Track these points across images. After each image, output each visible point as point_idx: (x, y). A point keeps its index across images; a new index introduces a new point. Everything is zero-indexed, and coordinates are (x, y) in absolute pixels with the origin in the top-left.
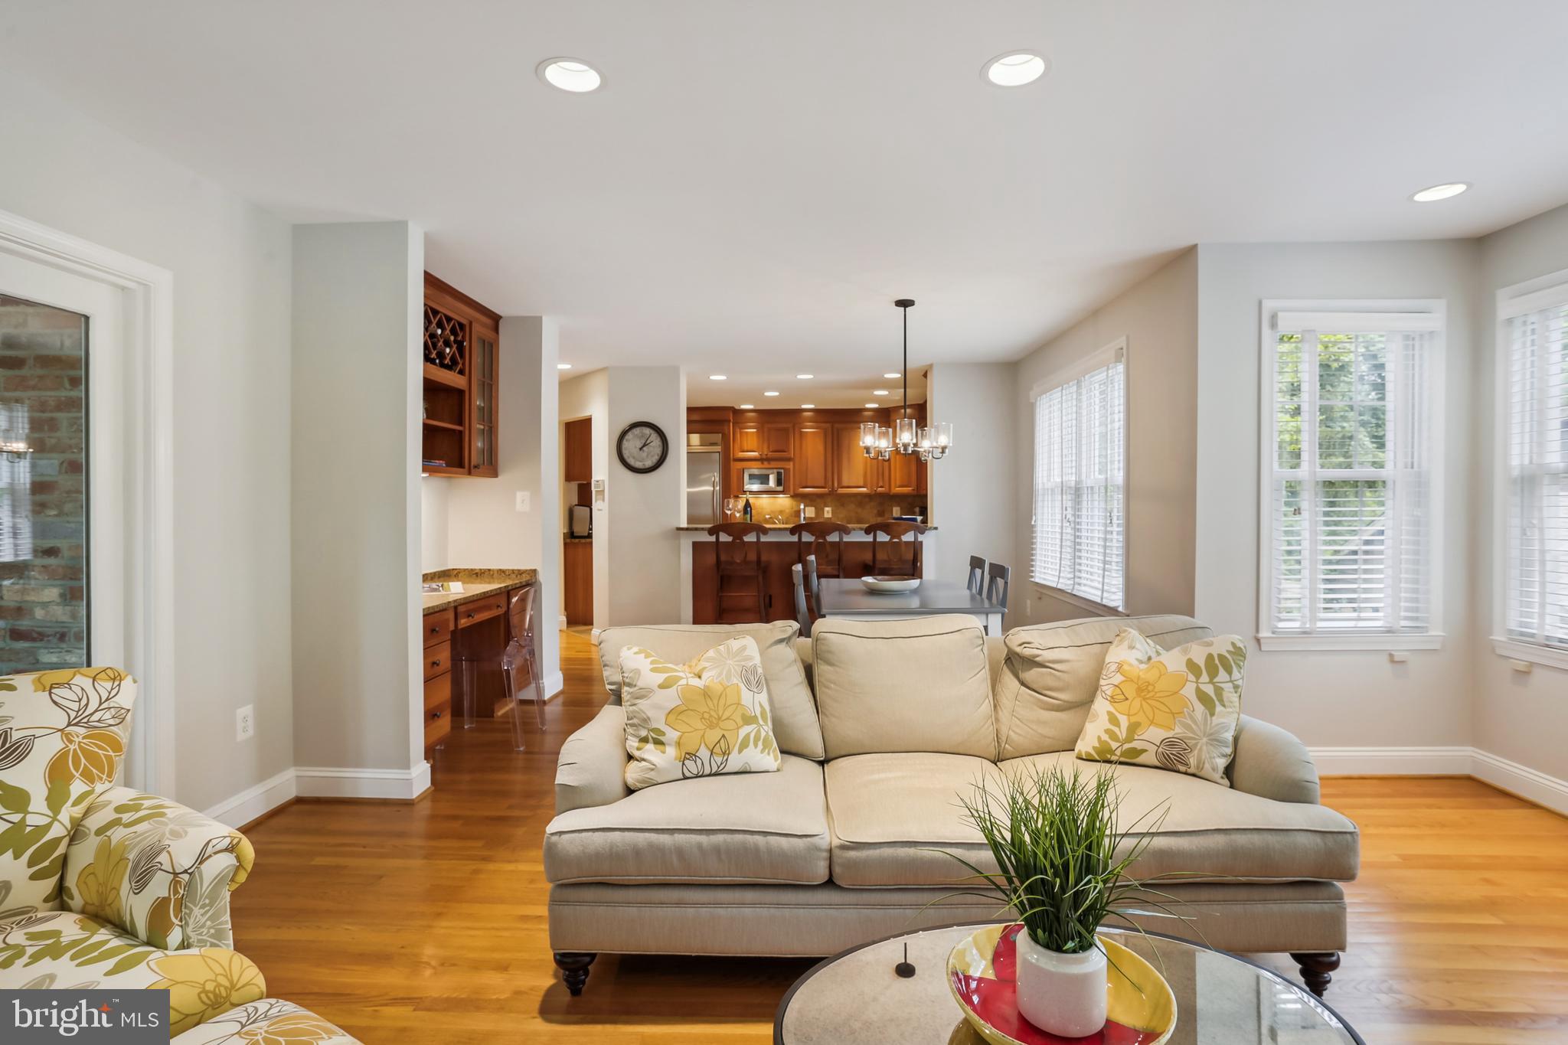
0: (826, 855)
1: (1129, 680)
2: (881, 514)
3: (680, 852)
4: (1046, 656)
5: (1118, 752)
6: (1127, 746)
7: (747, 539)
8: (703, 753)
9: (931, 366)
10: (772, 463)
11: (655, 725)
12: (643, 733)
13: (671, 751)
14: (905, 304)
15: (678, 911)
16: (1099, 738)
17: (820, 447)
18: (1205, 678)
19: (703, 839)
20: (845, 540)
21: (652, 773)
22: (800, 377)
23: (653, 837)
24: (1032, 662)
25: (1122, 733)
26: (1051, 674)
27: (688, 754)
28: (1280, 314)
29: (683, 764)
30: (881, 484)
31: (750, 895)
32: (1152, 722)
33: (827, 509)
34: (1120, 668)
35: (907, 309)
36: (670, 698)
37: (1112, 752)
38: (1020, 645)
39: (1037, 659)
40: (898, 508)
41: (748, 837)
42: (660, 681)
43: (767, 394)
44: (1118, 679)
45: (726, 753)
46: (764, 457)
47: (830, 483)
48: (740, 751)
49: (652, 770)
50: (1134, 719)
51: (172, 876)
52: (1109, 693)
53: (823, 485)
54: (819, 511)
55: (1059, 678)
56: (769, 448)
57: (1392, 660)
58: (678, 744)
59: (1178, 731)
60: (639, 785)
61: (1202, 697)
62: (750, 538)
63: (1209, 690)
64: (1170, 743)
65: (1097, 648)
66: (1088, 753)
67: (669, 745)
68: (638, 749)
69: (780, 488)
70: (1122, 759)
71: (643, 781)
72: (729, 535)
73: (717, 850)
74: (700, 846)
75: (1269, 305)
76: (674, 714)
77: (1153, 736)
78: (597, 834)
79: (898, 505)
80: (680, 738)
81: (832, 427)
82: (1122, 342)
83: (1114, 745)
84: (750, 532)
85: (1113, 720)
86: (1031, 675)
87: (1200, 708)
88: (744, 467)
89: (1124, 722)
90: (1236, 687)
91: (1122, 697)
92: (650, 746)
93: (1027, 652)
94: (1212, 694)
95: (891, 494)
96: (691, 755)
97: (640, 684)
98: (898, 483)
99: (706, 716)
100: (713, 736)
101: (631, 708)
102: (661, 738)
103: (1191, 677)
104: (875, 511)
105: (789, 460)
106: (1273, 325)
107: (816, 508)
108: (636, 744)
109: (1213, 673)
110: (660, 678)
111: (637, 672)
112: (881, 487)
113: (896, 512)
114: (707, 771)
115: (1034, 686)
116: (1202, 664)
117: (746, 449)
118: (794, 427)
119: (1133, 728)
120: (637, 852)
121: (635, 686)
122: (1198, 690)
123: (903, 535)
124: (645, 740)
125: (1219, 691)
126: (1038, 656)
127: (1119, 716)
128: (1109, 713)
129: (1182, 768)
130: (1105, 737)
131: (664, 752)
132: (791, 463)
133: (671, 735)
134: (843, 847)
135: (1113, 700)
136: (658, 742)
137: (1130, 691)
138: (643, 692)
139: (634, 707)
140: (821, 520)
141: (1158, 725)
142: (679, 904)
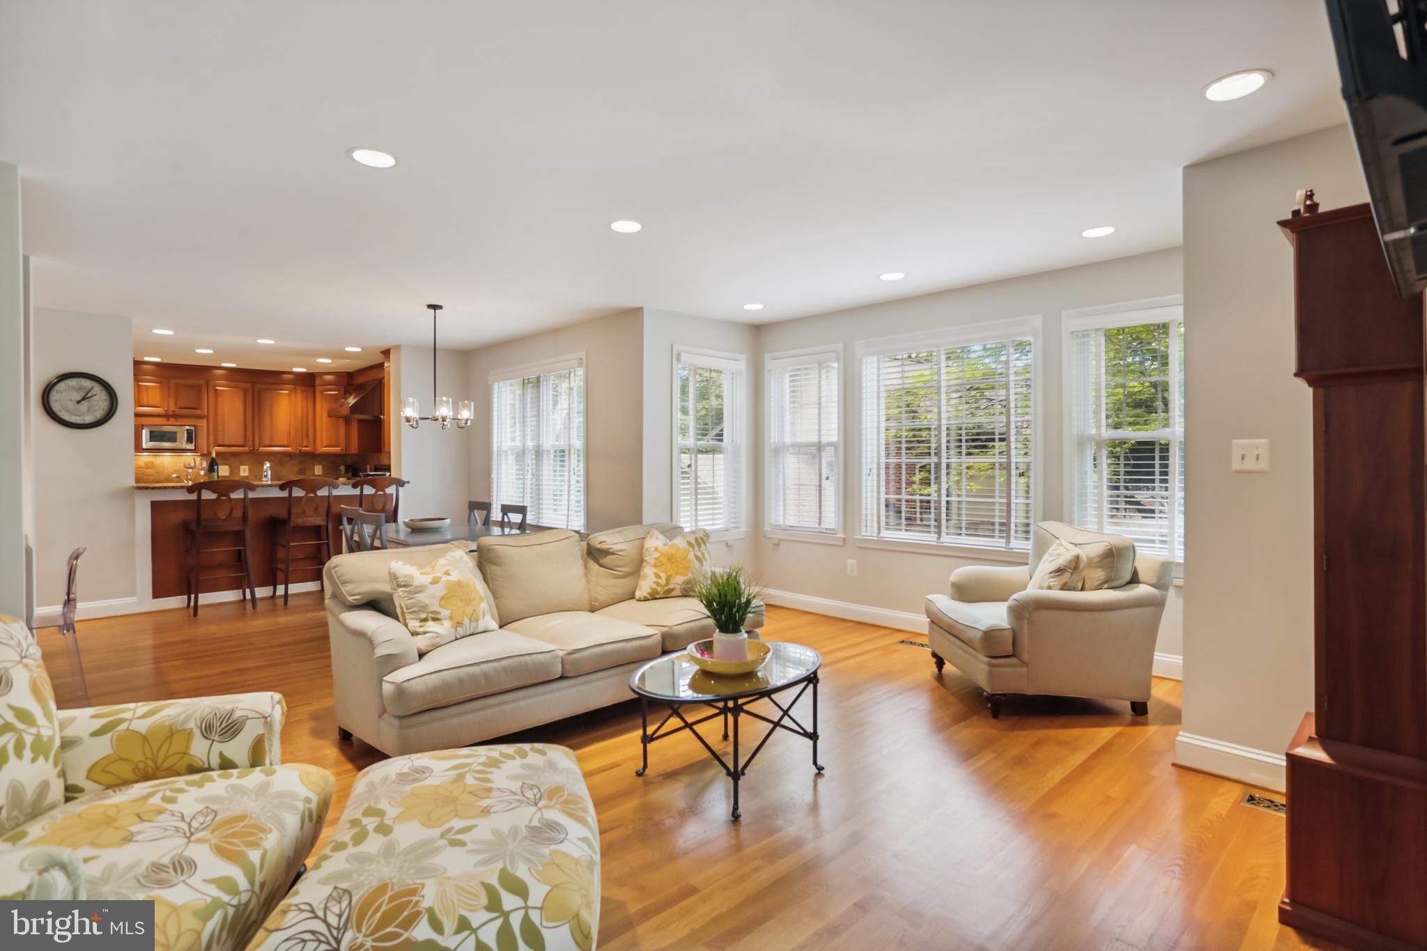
0: (560, 660)
1: (662, 554)
2: (302, 472)
3: (485, 675)
4: (615, 548)
5: (661, 593)
6: (666, 588)
7: (233, 496)
8: (466, 621)
9: (398, 347)
10: (180, 419)
11: (432, 609)
12: (423, 616)
13: (447, 624)
14: (434, 307)
15: (482, 713)
16: (651, 587)
17: (239, 405)
18: (696, 549)
19: (496, 664)
20: (334, 494)
21: (438, 639)
22: (260, 341)
23: (468, 669)
24: (607, 553)
25: (663, 582)
26: (619, 558)
27: (458, 623)
28: (682, 354)
29: (456, 630)
30: (304, 444)
31: (521, 693)
32: (677, 574)
33: (242, 468)
34: (656, 549)
35: (437, 311)
36: (439, 590)
37: (658, 593)
38: (600, 543)
39: (611, 550)
40: (320, 467)
41: (521, 658)
42: (430, 580)
43: (198, 351)
44: (657, 555)
45: (477, 620)
46: (171, 413)
47: (251, 443)
48: (483, 618)
49: (437, 637)
50: (668, 574)
51: (263, 720)
52: (653, 563)
53: (241, 443)
54: (234, 469)
55: (621, 560)
56: (176, 404)
57: (728, 546)
58: (451, 618)
59: (690, 575)
60: (429, 649)
61: (697, 558)
62: (237, 495)
63: (699, 554)
64: (688, 582)
65: (636, 542)
66: (645, 597)
67: (444, 619)
68: (421, 627)
69: (192, 447)
70: (663, 596)
71: (433, 646)
72: (214, 492)
73: (505, 670)
74: (496, 670)
75: (676, 348)
76: (444, 600)
77: (678, 580)
78: (432, 676)
79: (319, 464)
80: (451, 614)
81: (253, 387)
82: (583, 355)
83: (659, 589)
84: (239, 489)
85: (657, 576)
86: (607, 560)
87: (697, 563)
88: (144, 423)
89: (663, 576)
90: (708, 552)
91: (660, 564)
92: (430, 623)
93: (604, 547)
94: (701, 557)
95: (317, 453)
96: (459, 624)
97: (415, 583)
98: (325, 443)
99: (463, 598)
100: (469, 610)
101: (410, 601)
102: (437, 616)
103: (691, 549)
104: (297, 469)
105: (201, 417)
106: (678, 360)
107: (230, 467)
108: (418, 624)
109: (699, 546)
110: (429, 578)
111: (411, 576)
112: (306, 447)
113: (318, 470)
114: (468, 633)
115: (609, 566)
116: (694, 542)
117: (146, 403)
118: (207, 384)
119: (668, 578)
120: (461, 681)
121: (411, 586)
122: (695, 555)
123: (387, 487)
124: (425, 620)
125: (703, 554)
126: (610, 549)
127: (660, 573)
128: (655, 573)
129: (692, 594)
130: (654, 586)
131: (442, 625)
132: (205, 421)
133: (445, 613)
134: (570, 654)
135: (655, 566)
136: (435, 619)
137: (664, 560)
138: (418, 589)
139: (412, 600)
140: (237, 479)
141: (681, 575)
142: (483, 709)
